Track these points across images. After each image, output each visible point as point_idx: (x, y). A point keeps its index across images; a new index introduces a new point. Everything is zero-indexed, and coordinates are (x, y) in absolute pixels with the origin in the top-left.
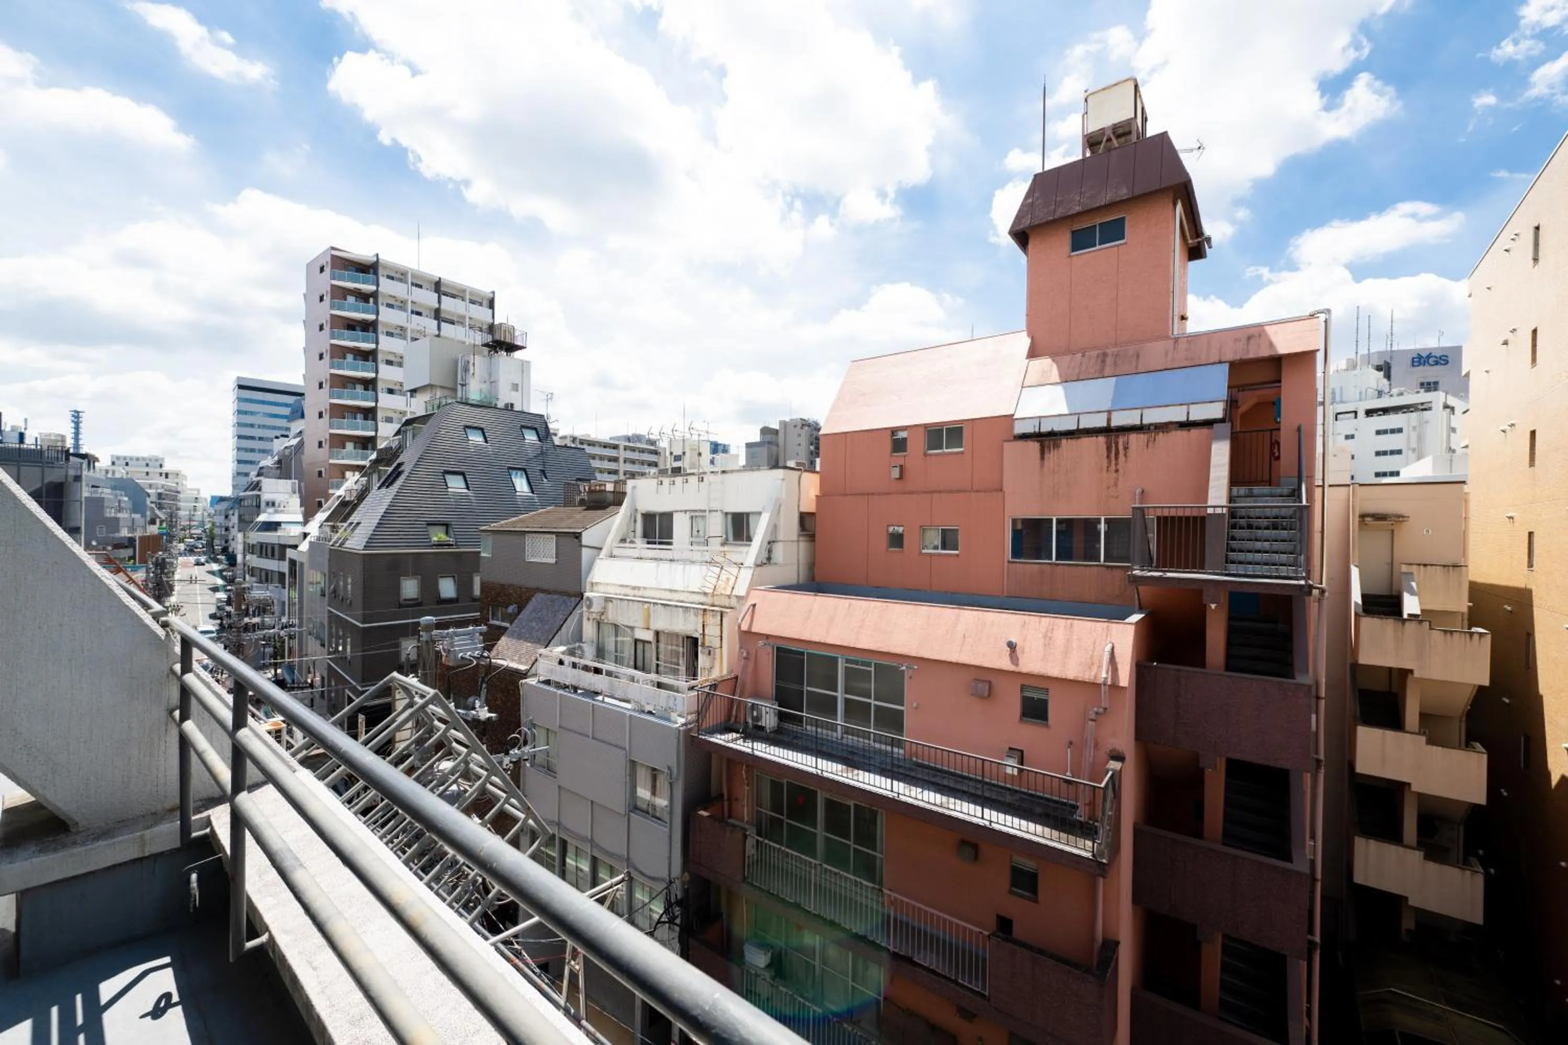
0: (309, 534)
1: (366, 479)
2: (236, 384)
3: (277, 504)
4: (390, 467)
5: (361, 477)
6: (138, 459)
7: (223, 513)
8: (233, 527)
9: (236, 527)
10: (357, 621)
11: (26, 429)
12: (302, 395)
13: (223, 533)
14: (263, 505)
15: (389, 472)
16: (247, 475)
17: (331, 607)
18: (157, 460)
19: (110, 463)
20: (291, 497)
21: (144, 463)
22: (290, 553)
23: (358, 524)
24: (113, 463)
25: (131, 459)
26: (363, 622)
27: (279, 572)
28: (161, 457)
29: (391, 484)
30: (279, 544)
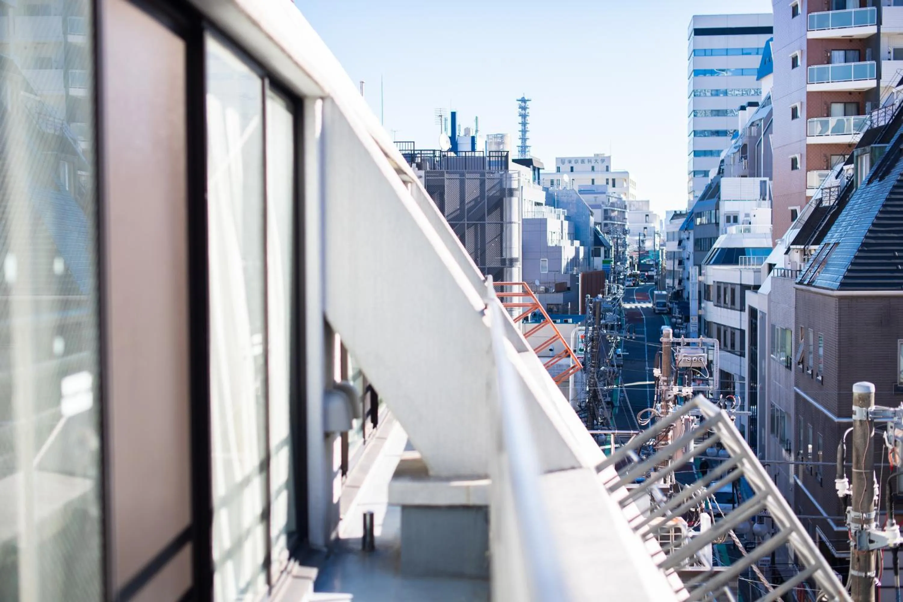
0: (775, 265)
1: (852, 166)
2: (691, 28)
3: (741, 218)
4: (888, 142)
5: (845, 165)
6: (583, 161)
7: (676, 237)
8: (688, 259)
9: (692, 257)
10: (829, 410)
11: (477, 131)
12: (768, 30)
13: (676, 268)
14: (722, 221)
15: (887, 149)
16: (706, 174)
17: (799, 388)
18: (603, 161)
19: (554, 170)
20: (759, 206)
21: (588, 166)
22: (751, 299)
23: (836, 244)
24: (558, 169)
25: (576, 162)
26: (839, 416)
27: (741, 330)
28: (607, 155)
29: (887, 172)
30: (741, 285)
